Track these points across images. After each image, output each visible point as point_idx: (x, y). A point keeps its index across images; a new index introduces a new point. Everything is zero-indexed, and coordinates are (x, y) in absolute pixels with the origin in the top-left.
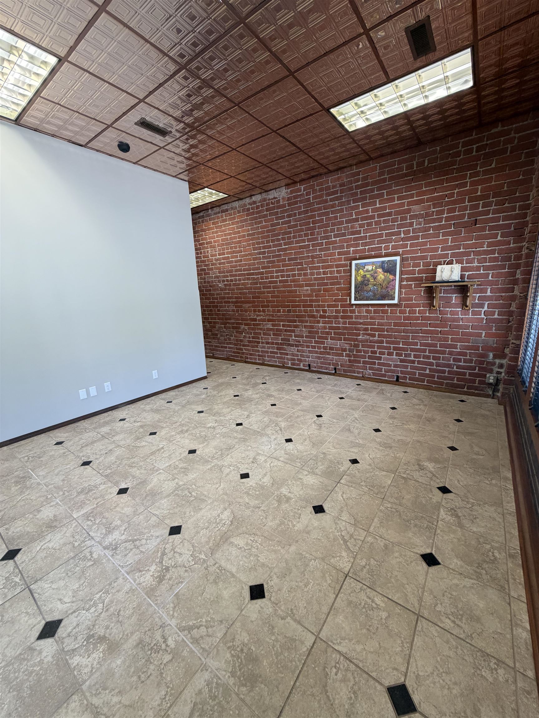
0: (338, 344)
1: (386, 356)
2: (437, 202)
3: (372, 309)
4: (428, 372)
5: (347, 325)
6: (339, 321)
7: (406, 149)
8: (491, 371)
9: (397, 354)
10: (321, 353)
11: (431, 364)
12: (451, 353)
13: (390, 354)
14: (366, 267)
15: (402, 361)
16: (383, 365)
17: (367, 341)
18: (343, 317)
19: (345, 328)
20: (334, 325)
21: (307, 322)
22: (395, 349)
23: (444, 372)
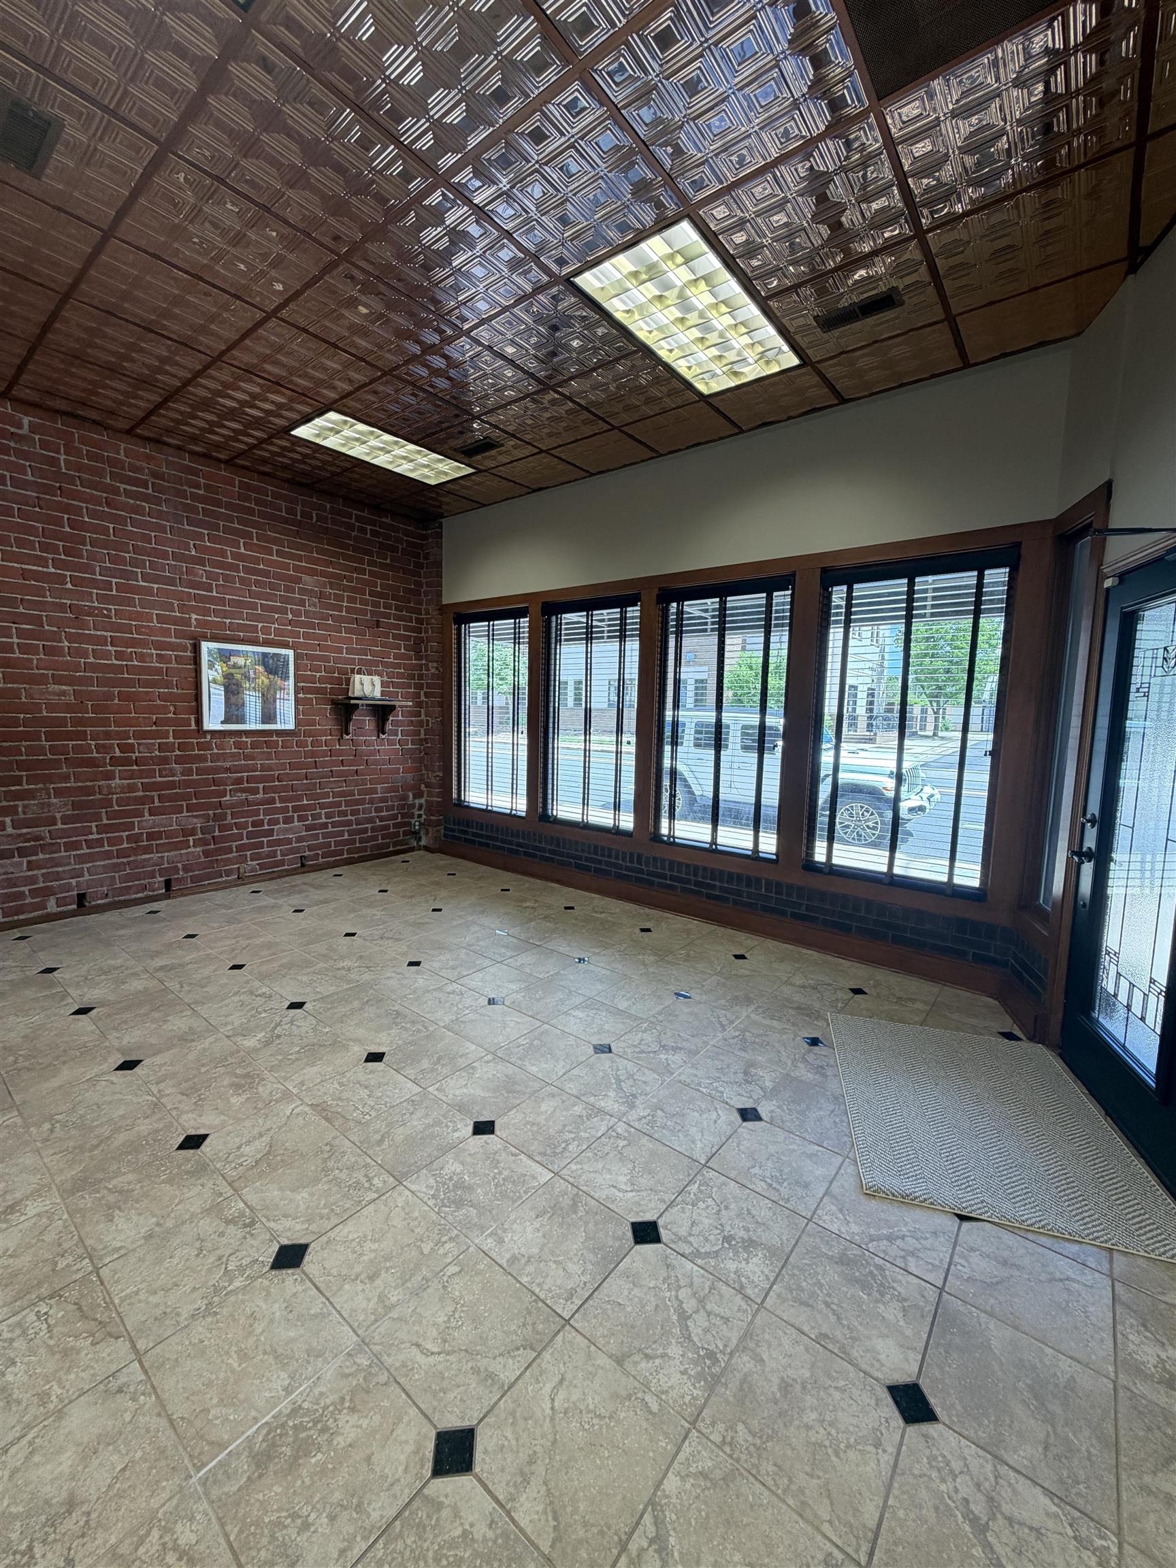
0: (172, 822)
1: (282, 825)
2: (335, 582)
3: (249, 740)
4: (346, 837)
5: (195, 777)
6: (171, 769)
7: (287, 481)
8: (412, 816)
9: (301, 819)
10: (121, 854)
11: (349, 823)
12: (371, 801)
13: (288, 820)
14: (234, 659)
15: (308, 828)
16: (279, 842)
17: (242, 803)
18: (179, 760)
19: (187, 784)
20: (159, 779)
21: (66, 778)
22: (295, 809)
23: (365, 831)
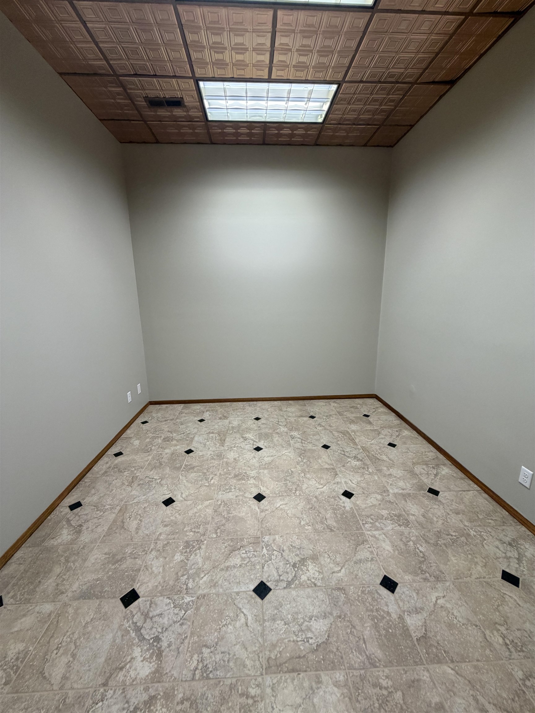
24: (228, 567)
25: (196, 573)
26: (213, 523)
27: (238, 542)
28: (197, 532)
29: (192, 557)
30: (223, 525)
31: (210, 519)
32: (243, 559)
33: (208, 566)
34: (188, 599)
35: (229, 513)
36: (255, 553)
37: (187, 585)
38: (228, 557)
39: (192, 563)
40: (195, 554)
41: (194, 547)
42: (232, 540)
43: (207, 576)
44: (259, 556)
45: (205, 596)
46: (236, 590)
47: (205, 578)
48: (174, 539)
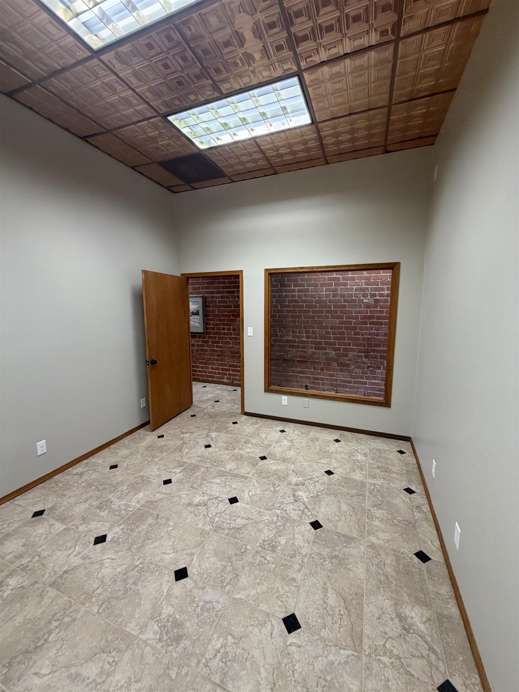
24: (247, 519)
25: (271, 524)
26: (245, 561)
27: (232, 534)
28: (263, 557)
29: (271, 536)
30: (237, 555)
31: (247, 568)
32: (235, 521)
33: (261, 526)
34: (278, 512)
35: (224, 566)
36: (224, 521)
37: (278, 519)
38: (244, 526)
39: (272, 532)
40: (269, 537)
41: (269, 544)
42: (235, 537)
43: (264, 519)
44: (223, 518)
45: (268, 509)
46: (248, 506)
47: (265, 518)
48: (285, 560)
